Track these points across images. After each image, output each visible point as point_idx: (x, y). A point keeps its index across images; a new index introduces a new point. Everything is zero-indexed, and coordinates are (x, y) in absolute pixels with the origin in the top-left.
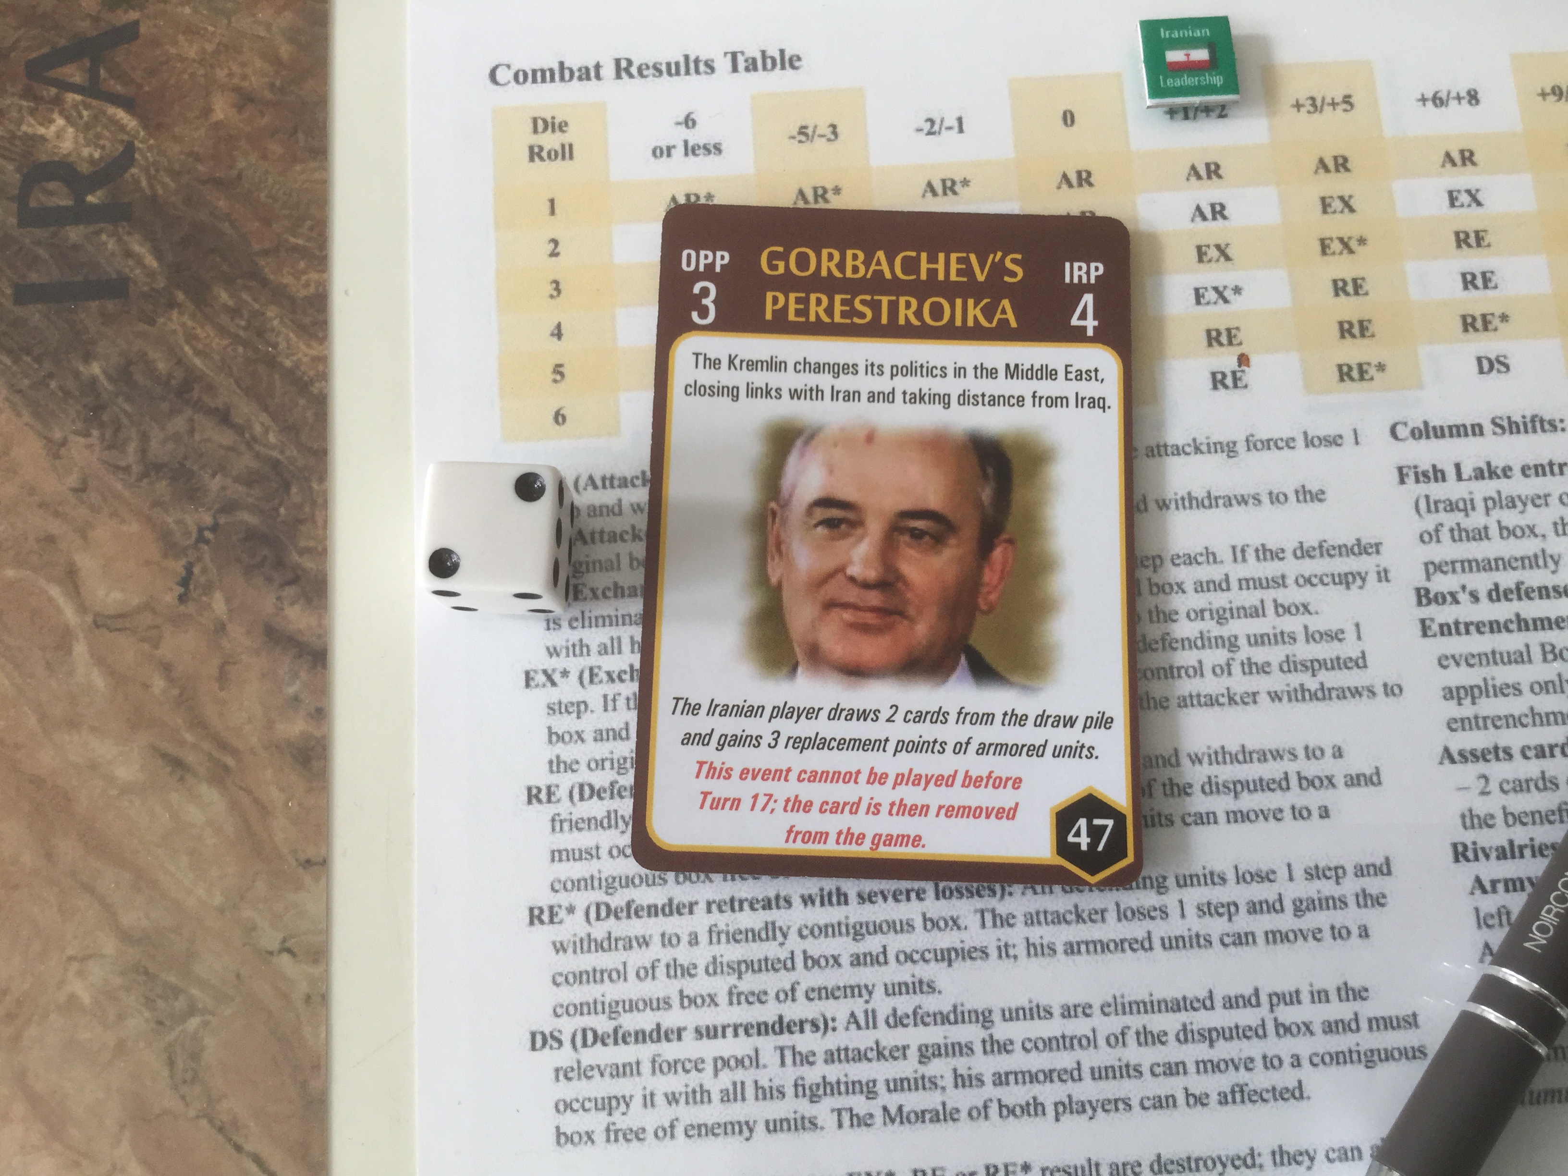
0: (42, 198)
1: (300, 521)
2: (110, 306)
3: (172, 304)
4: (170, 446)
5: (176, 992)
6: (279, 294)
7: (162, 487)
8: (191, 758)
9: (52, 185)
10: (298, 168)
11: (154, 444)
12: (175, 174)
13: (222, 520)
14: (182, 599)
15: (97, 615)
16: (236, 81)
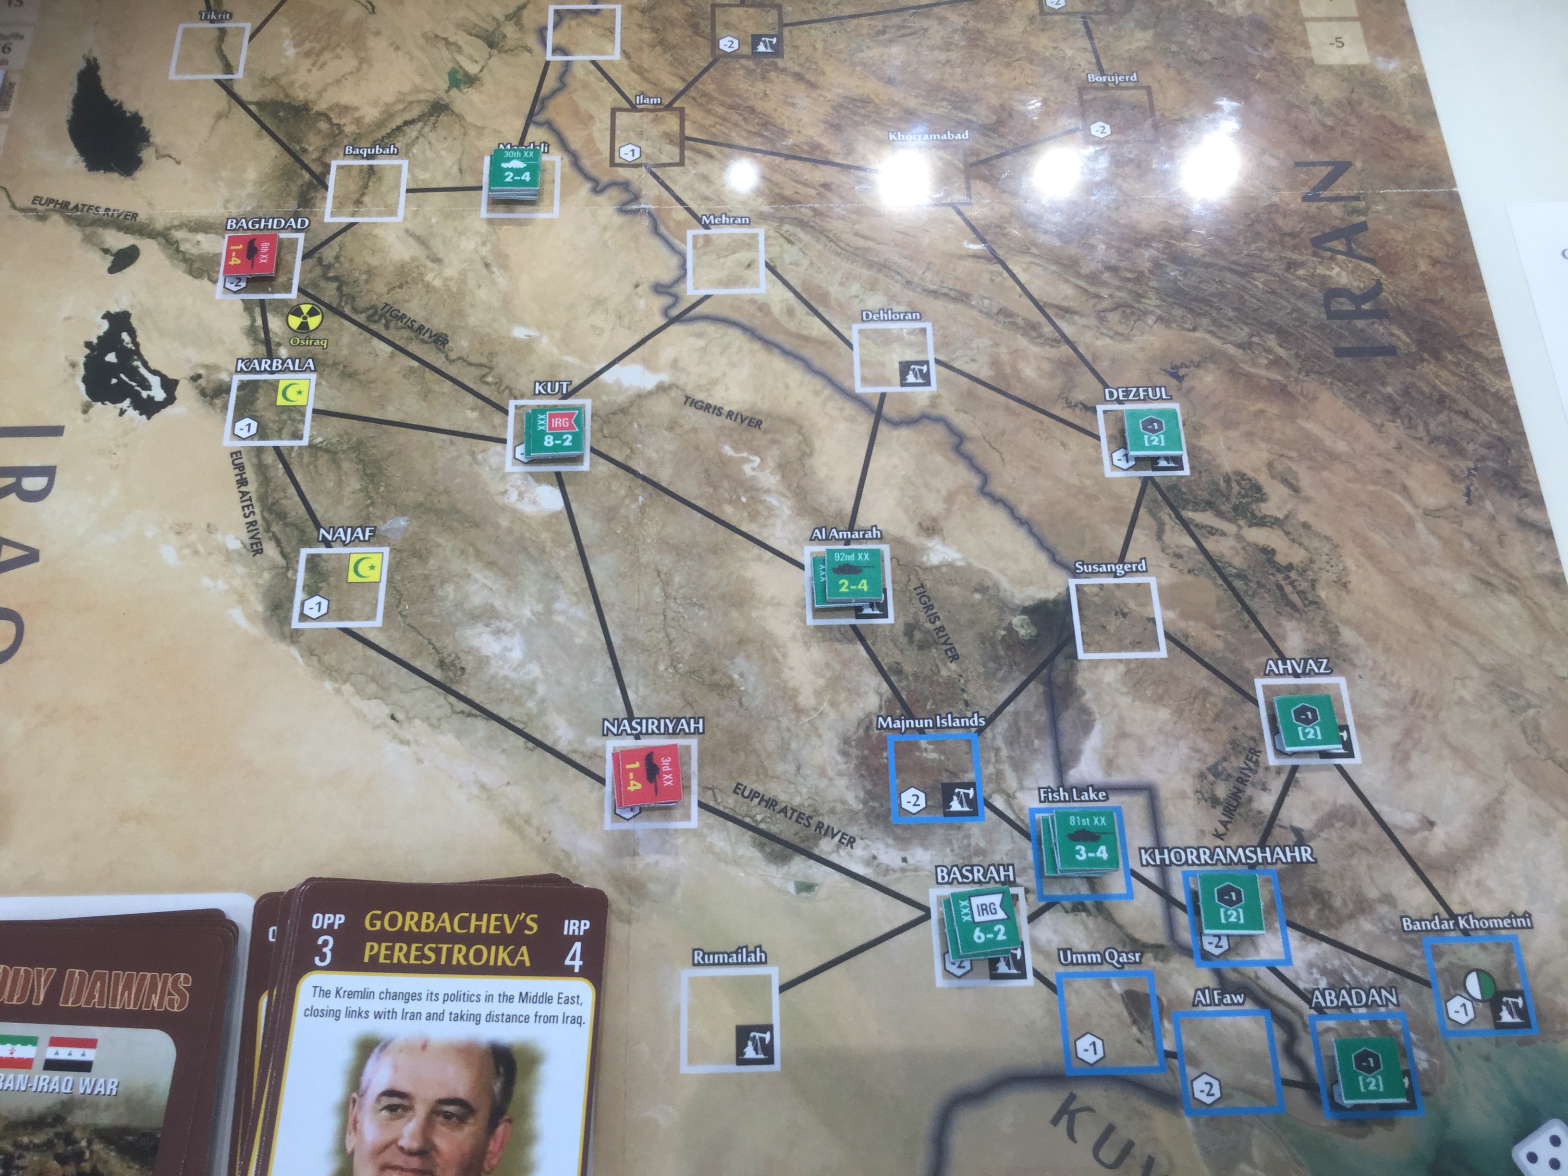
0: (1338, 306)
1: (1522, 467)
2: (1389, 359)
3: (1422, 360)
4: (1441, 428)
5: (1517, 696)
6: (1478, 356)
7: (1442, 448)
8: (1495, 581)
9: (1341, 300)
10: (1473, 295)
11: (1432, 426)
12: (1408, 297)
13: (1479, 465)
14: (1469, 502)
15: (1425, 510)
16: (1427, 252)
